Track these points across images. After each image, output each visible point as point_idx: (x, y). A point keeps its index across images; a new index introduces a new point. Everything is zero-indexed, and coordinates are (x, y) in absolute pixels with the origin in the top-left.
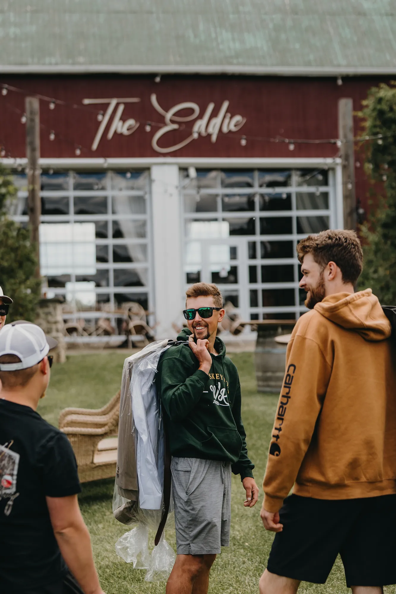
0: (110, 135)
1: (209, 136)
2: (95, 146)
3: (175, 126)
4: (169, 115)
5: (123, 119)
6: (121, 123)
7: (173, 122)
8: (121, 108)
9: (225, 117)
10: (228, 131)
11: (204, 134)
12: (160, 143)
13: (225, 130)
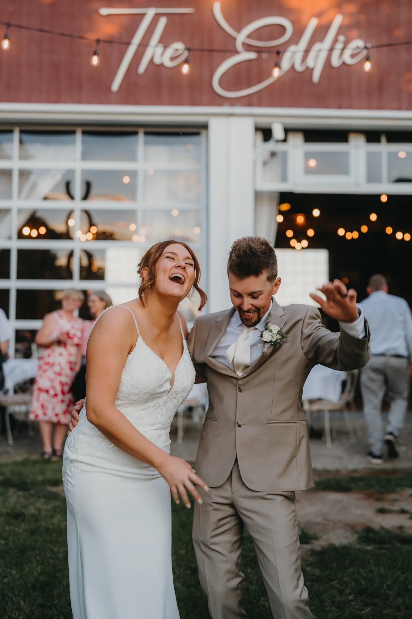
0: (142, 68)
1: (309, 71)
2: (115, 86)
3: (252, 55)
4: (241, 37)
5: (165, 42)
6: (160, 49)
7: (248, 47)
8: (163, 22)
9: (336, 41)
10: (341, 63)
11: (299, 68)
12: (225, 83)
13: (336, 62)
